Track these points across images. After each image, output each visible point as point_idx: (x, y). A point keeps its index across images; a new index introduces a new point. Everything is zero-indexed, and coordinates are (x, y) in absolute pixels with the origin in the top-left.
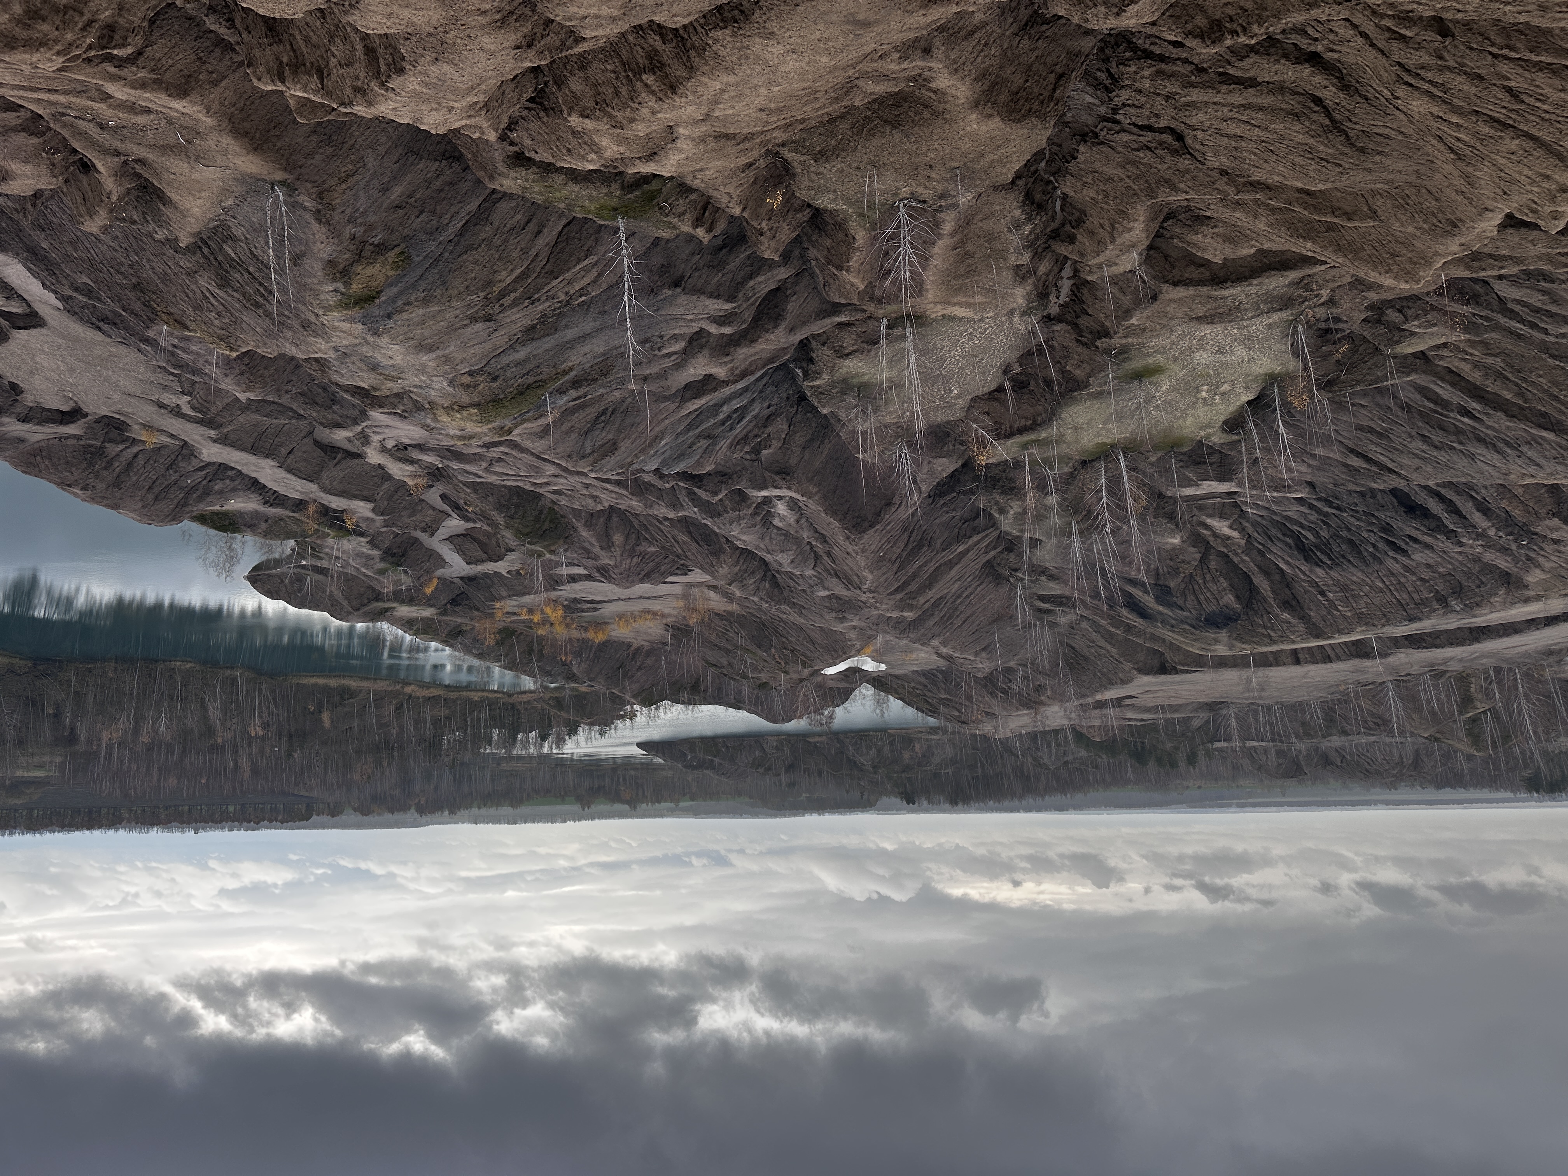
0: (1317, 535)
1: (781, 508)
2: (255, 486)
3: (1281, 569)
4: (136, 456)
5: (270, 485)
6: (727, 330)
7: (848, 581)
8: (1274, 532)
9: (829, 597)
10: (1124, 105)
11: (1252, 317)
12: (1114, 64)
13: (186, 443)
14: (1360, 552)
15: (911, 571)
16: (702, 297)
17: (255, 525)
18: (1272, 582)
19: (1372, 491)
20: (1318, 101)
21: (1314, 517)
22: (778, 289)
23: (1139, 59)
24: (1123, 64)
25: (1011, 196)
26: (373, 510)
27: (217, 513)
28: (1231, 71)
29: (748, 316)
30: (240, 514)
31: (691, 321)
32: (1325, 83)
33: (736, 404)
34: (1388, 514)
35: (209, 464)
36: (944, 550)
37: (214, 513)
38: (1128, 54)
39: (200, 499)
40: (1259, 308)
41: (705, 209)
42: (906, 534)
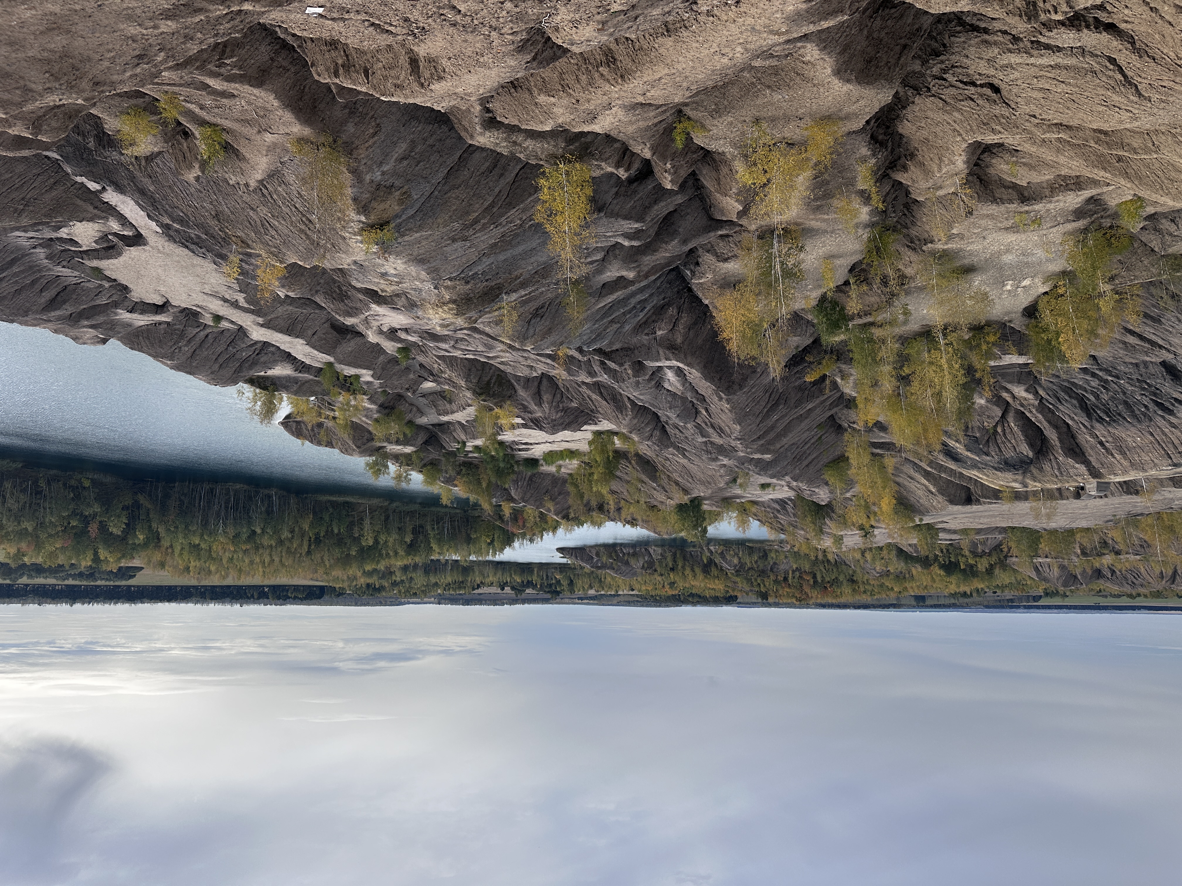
0: (1097, 397)
1: (670, 375)
2: (288, 357)
3: (1068, 424)
4: (207, 336)
5: (300, 357)
6: (635, 243)
7: (720, 431)
8: (1062, 395)
9: (705, 443)
10: (953, 66)
11: (1051, 227)
12: (947, 36)
13: (241, 327)
14: (1133, 411)
15: (771, 423)
16: (619, 219)
17: (288, 386)
18: (1059, 434)
19: (1145, 363)
20: (1112, 61)
21: (1095, 383)
22: (675, 211)
23: (967, 32)
24: (954, 36)
25: (860, 139)
26: (372, 376)
27: (263, 377)
28: (1042, 40)
29: (652, 232)
30: (279, 378)
31: (610, 237)
32: (1120, 47)
33: (640, 297)
34: (1158, 381)
35: (256, 342)
36: (796, 407)
37: (259, 377)
38: (958, 28)
39: (251, 367)
40: (1056, 220)
41: (624, 154)
42: (767, 395)
